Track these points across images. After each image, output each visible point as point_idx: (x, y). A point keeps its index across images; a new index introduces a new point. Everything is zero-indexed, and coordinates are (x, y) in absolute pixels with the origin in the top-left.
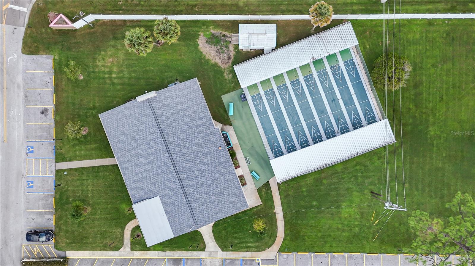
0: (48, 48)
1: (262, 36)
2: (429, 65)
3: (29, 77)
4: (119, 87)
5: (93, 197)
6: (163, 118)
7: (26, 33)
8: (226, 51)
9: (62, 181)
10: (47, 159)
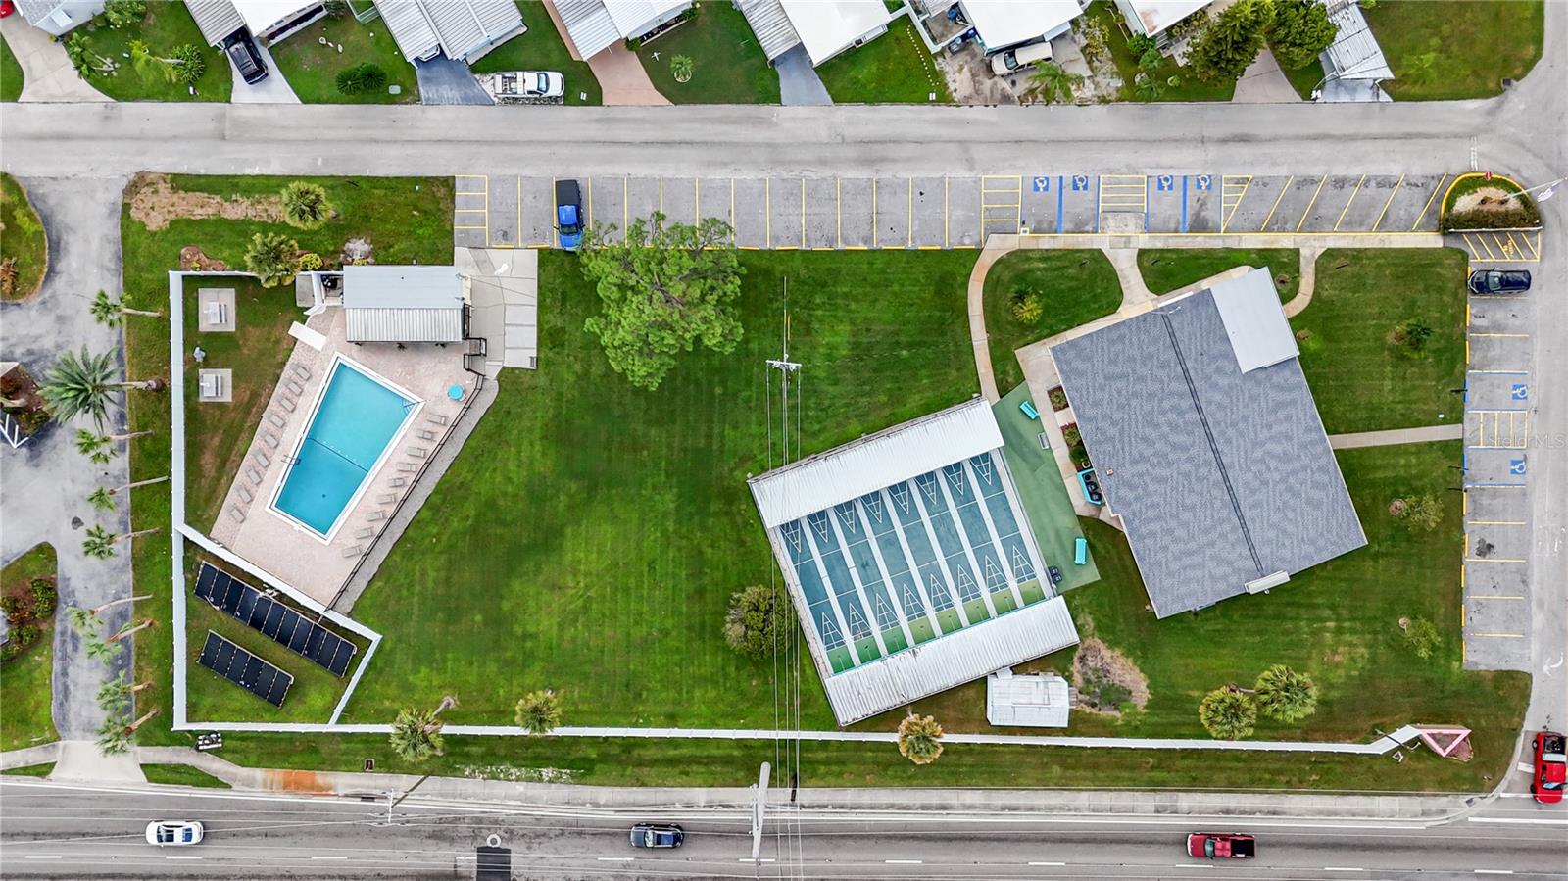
0: (1475, 685)
1: (1022, 701)
2: (674, 634)
3: (1518, 624)
4: (1320, 600)
5: (1382, 365)
6: (1232, 537)
7: (1523, 718)
8: (1090, 673)
9: (1449, 399)
10: (1481, 447)
